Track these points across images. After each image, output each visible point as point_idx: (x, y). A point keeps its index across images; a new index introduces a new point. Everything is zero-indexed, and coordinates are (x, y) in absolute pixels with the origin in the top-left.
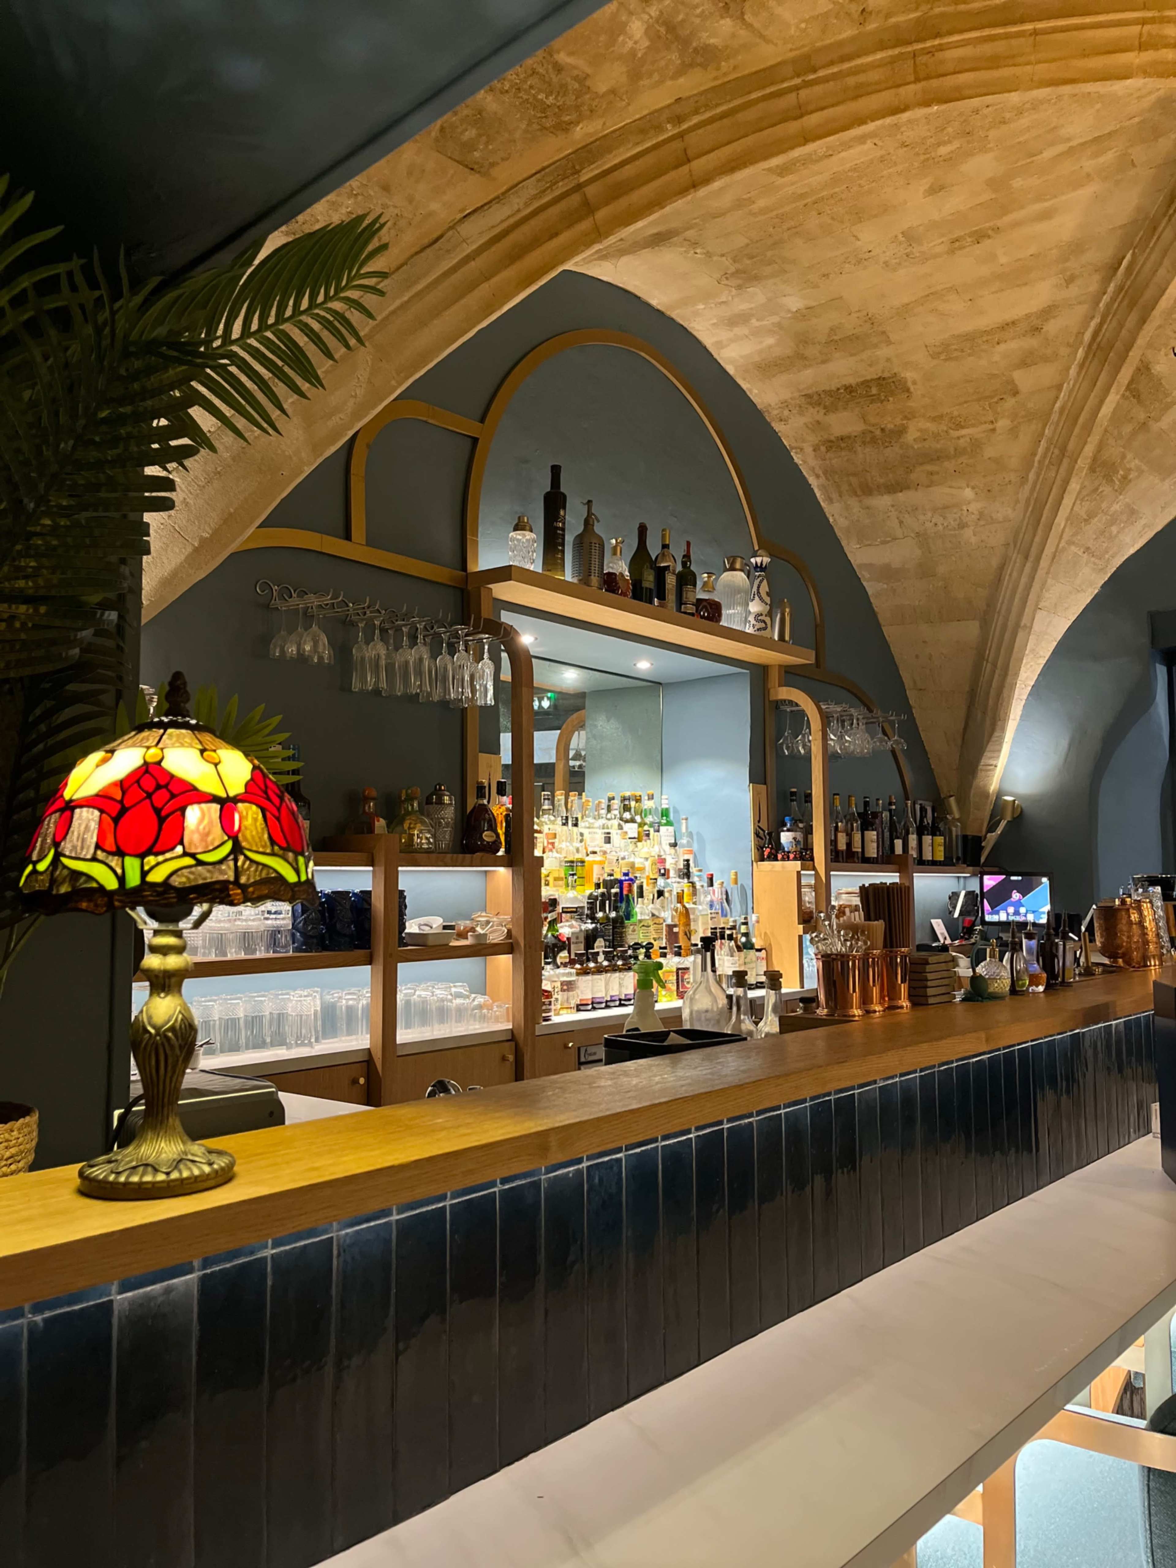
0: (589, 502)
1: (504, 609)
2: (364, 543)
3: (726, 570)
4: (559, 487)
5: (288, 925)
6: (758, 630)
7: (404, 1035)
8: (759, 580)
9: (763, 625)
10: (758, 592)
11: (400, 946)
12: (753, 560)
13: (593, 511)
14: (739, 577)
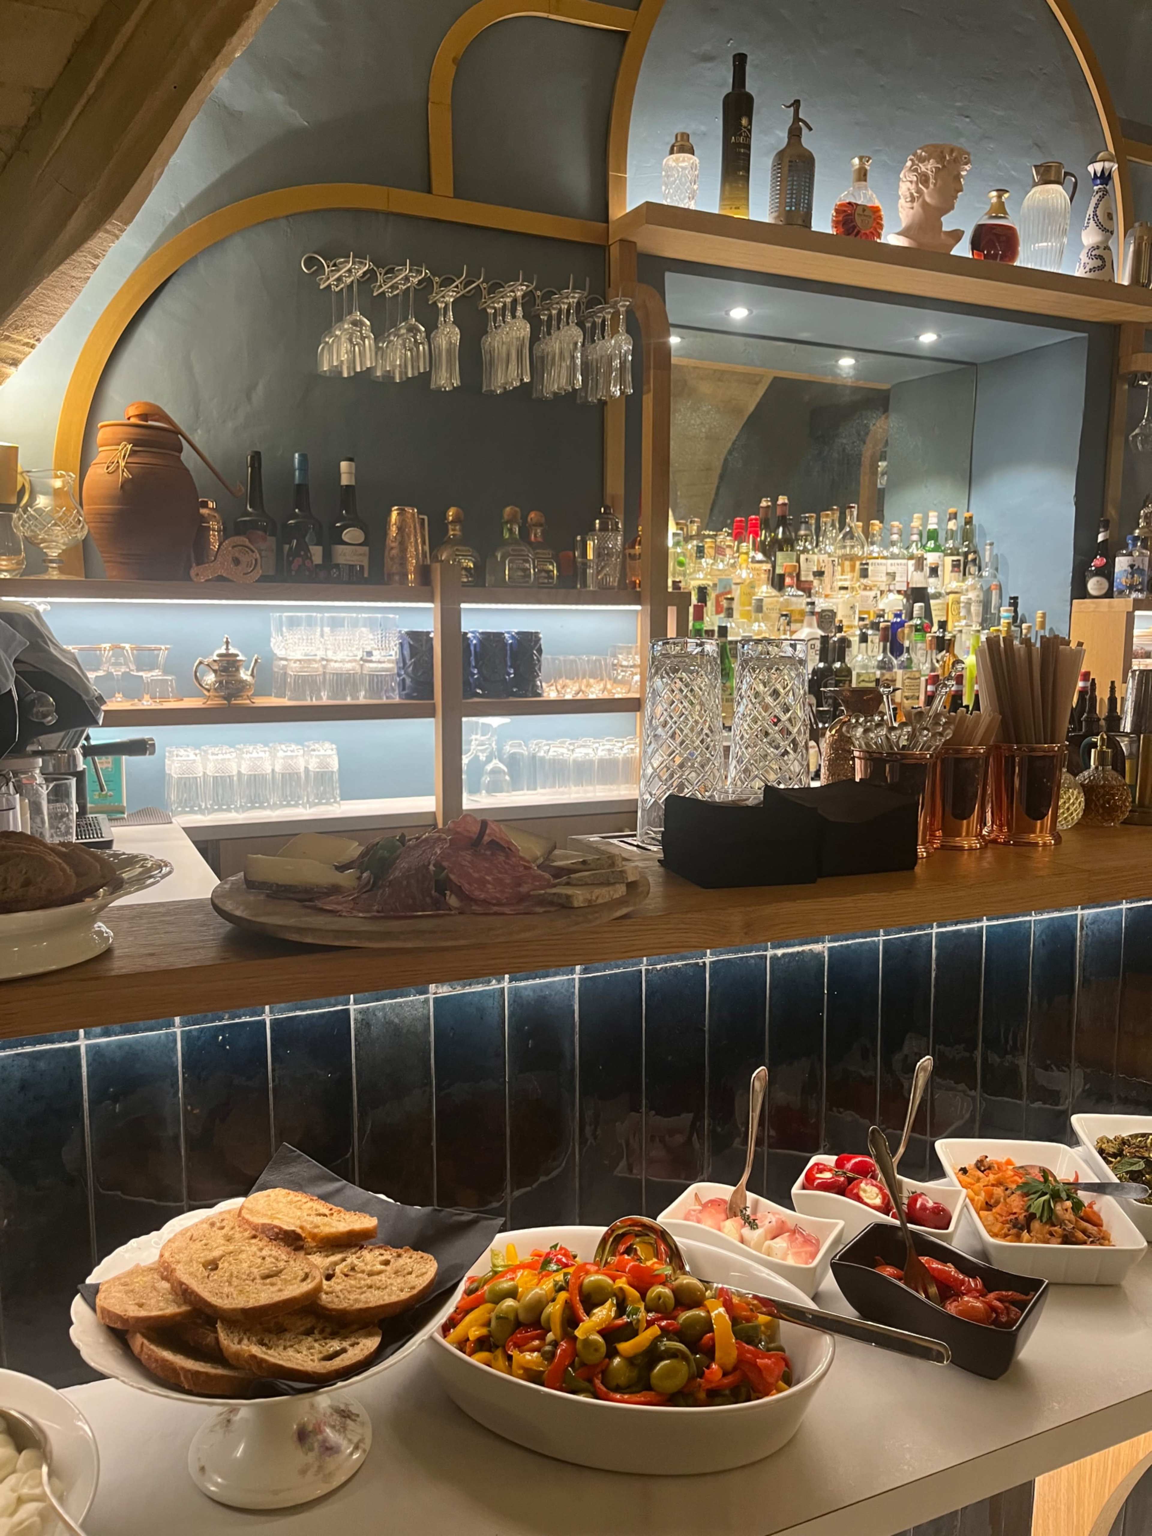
0: (796, 104)
1: (670, 270)
2: (452, 195)
3: (1035, 184)
4: (744, 86)
5: (393, 668)
6: (1090, 270)
7: (469, 802)
8: (1097, 197)
9: (1099, 262)
10: (1095, 215)
11: (465, 697)
12: (1091, 169)
13: (801, 116)
14: (1056, 194)
